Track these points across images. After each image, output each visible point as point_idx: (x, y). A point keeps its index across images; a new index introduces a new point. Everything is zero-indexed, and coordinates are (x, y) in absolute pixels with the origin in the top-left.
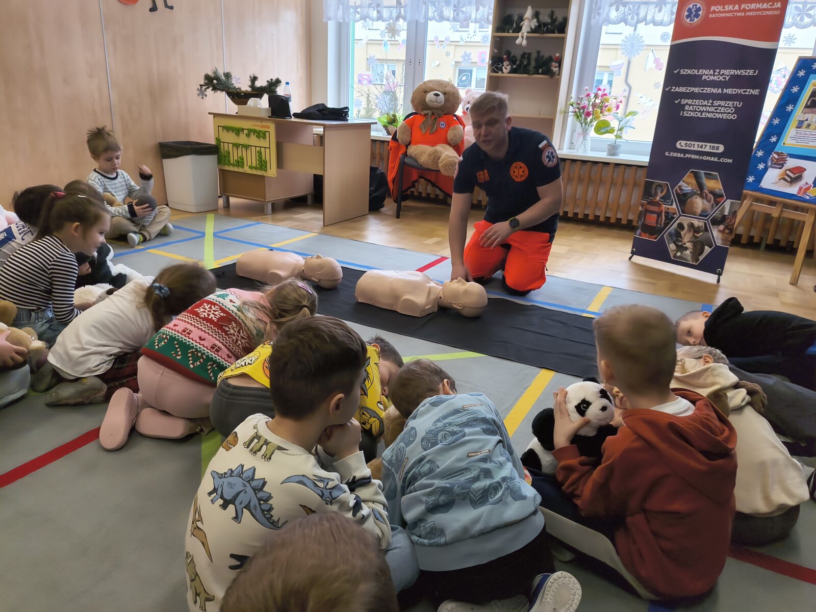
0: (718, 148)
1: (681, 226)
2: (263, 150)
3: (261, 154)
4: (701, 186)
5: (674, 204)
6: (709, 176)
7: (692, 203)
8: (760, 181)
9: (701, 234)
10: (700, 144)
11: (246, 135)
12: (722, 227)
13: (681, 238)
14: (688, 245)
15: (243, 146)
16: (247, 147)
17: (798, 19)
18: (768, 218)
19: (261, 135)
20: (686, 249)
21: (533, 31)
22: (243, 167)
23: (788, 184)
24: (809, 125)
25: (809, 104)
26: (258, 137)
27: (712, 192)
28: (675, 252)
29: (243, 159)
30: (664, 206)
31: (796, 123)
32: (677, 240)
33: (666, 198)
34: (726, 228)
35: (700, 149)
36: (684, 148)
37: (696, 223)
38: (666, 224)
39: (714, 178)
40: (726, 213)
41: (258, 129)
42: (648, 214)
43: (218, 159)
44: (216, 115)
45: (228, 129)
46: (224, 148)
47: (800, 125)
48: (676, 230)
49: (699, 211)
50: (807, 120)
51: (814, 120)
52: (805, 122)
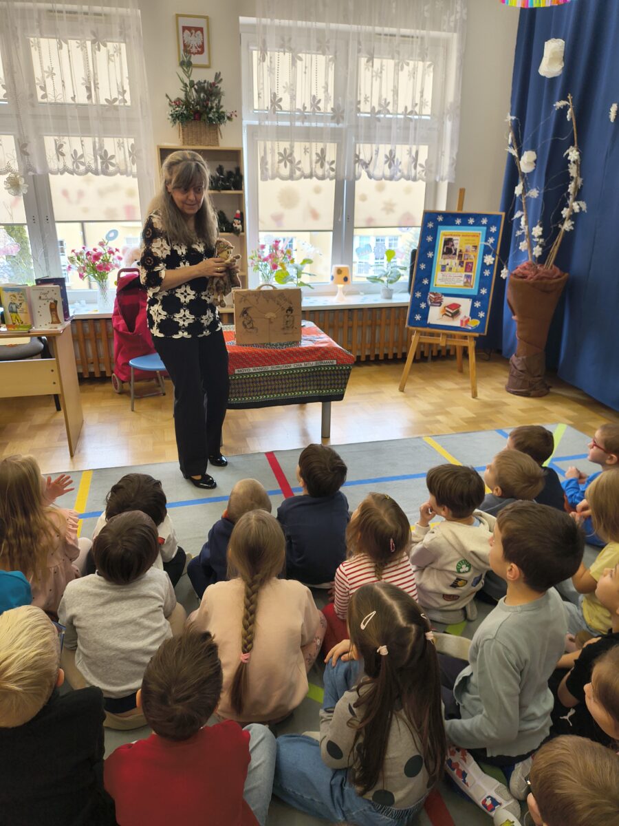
8: (426, 318)
23: (451, 318)
24: (451, 269)
25: (445, 250)
31: (440, 267)
47: (443, 268)
50: (448, 264)
51: (453, 264)
52: (447, 266)
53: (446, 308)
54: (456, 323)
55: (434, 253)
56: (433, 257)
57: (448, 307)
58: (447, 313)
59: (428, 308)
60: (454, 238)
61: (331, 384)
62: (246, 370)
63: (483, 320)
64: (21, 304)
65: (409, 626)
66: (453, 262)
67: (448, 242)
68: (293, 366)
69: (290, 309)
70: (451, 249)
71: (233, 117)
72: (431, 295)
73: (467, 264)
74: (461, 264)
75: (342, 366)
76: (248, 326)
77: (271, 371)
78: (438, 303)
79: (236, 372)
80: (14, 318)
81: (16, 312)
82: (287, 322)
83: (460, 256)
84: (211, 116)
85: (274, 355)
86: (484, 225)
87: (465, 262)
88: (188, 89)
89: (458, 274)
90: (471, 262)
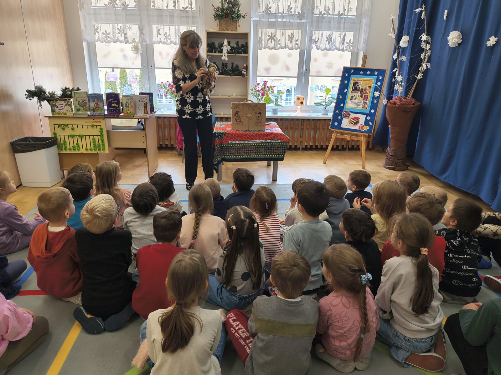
3: (94, 140)
8: (341, 125)
15: (77, 136)
16: (81, 136)
21: (228, 52)
22: (79, 150)
24: (356, 98)
25: (353, 88)
29: (78, 145)
43: (57, 148)
44: (51, 118)
45: (63, 126)
46: (61, 139)
47: (352, 98)
50: (354, 96)
51: (358, 96)
53: (352, 120)
54: (356, 128)
55: (347, 90)
56: (347, 92)
57: (352, 119)
58: (352, 122)
59: (342, 119)
60: (359, 82)
61: (277, 152)
62: (234, 142)
63: (371, 127)
64: (131, 103)
65: (245, 219)
66: (358, 95)
67: (356, 84)
68: (258, 141)
69: (260, 113)
70: (357, 88)
71: (246, 16)
72: (344, 112)
73: (365, 96)
74: (362, 96)
75: (283, 143)
76: (238, 121)
77: (247, 144)
78: (347, 116)
79: (229, 142)
80: (127, 110)
81: (128, 107)
82: (258, 119)
83: (361, 91)
84: (233, 16)
85: (249, 135)
86: (376, 75)
87: (364, 94)
88: (223, 2)
89: (360, 101)
90: (367, 95)
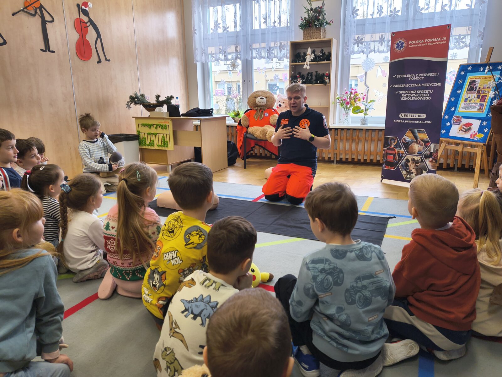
0: (423, 116)
1: (408, 160)
2: (165, 135)
3: (164, 138)
4: (416, 137)
5: (402, 148)
6: (420, 132)
7: (412, 148)
8: (449, 132)
9: (419, 164)
10: (413, 114)
11: (155, 128)
12: (431, 159)
13: (409, 167)
14: (413, 171)
15: (153, 134)
16: (156, 134)
17: (457, 44)
18: (456, 152)
19: (164, 127)
20: (412, 173)
21: (312, 61)
22: (154, 146)
23: (465, 133)
24: (471, 100)
25: (469, 89)
26: (162, 128)
27: (422, 140)
28: (406, 176)
29: (153, 142)
30: (397, 150)
31: (464, 100)
32: (406, 168)
33: (397, 146)
34: (433, 159)
35: (413, 117)
36: (404, 117)
37: (416, 158)
38: (399, 160)
39: (423, 132)
40: (432, 151)
41: (162, 124)
42: (388, 155)
43: (139, 142)
44: (136, 118)
45: (144, 125)
46: (142, 136)
47: (466, 100)
48: (405, 163)
49: (417, 152)
50: (469, 97)
52: (469, 99)
55: (461, 91)
57: (464, 125)
58: (463, 129)
59: (451, 126)
60: (477, 80)
63: (486, 134)
66: (473, 96)
67: (472, 83)
70: (473, 87)
71: (331, 23)
72: (455, 118)
74: (478, 97)
78: (458, 122)
83: (479, 91)
86: (499, 70)
87: (481, 95)
89: (475, 103)
90: (485, 96)
